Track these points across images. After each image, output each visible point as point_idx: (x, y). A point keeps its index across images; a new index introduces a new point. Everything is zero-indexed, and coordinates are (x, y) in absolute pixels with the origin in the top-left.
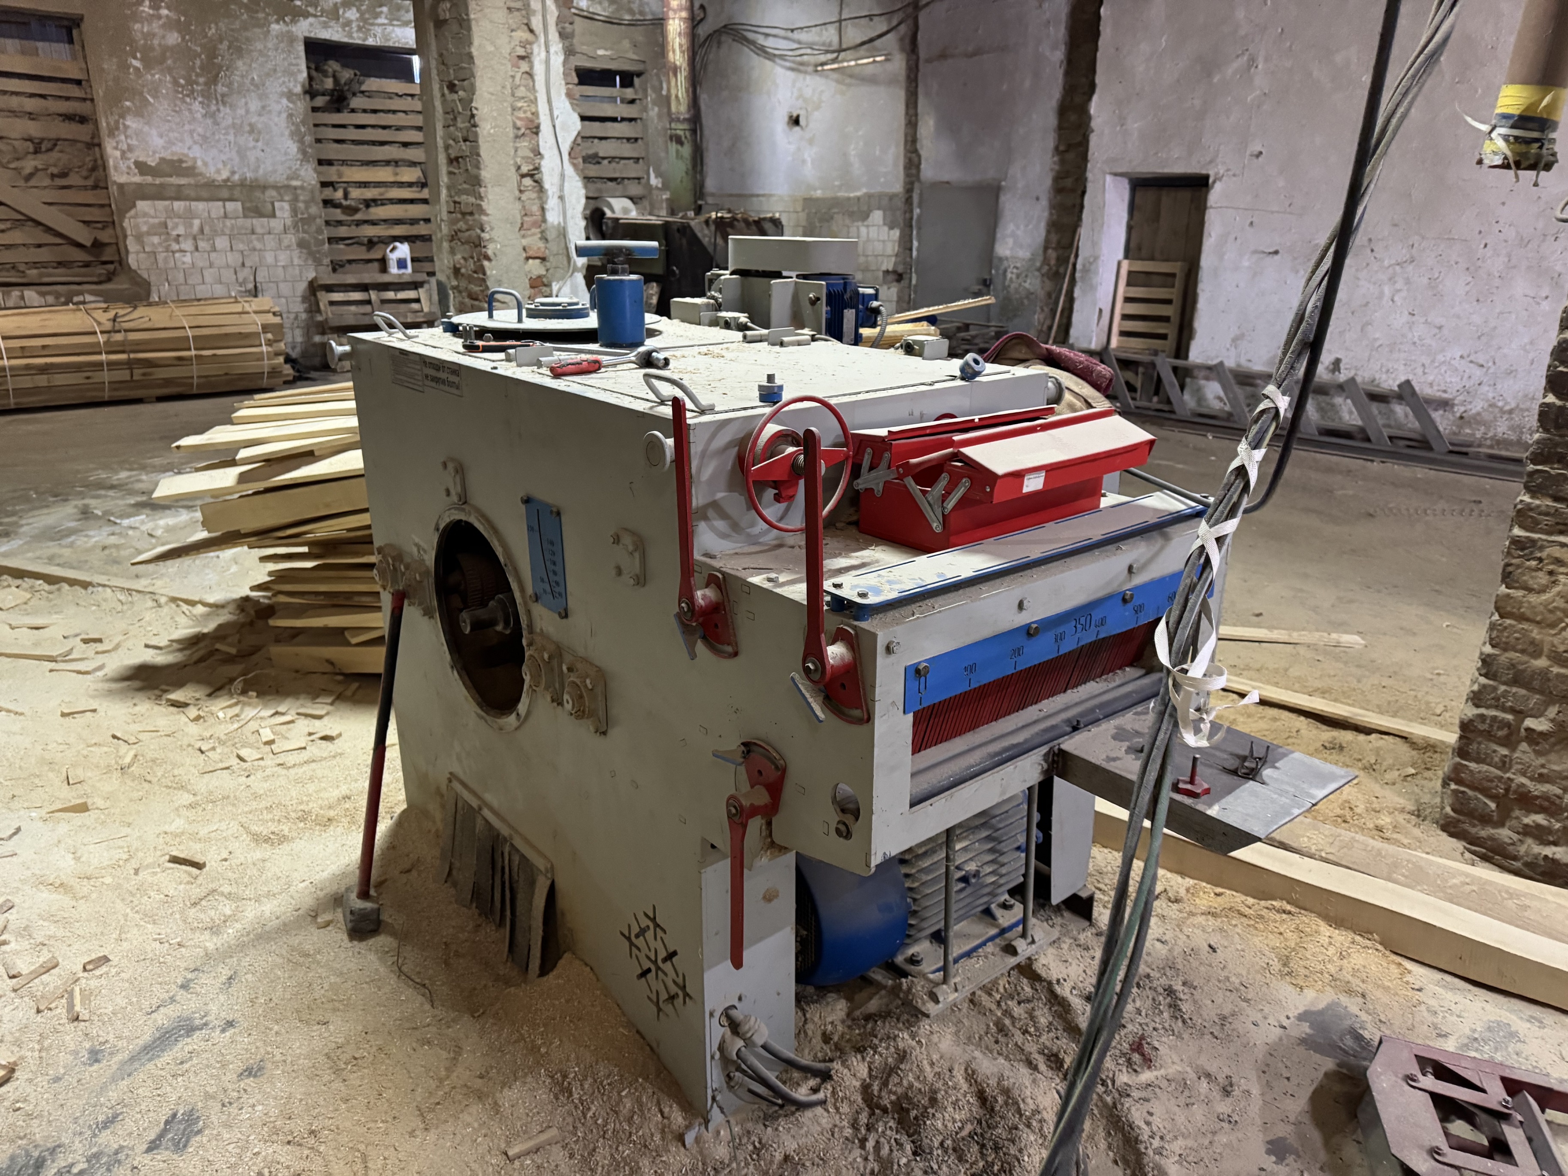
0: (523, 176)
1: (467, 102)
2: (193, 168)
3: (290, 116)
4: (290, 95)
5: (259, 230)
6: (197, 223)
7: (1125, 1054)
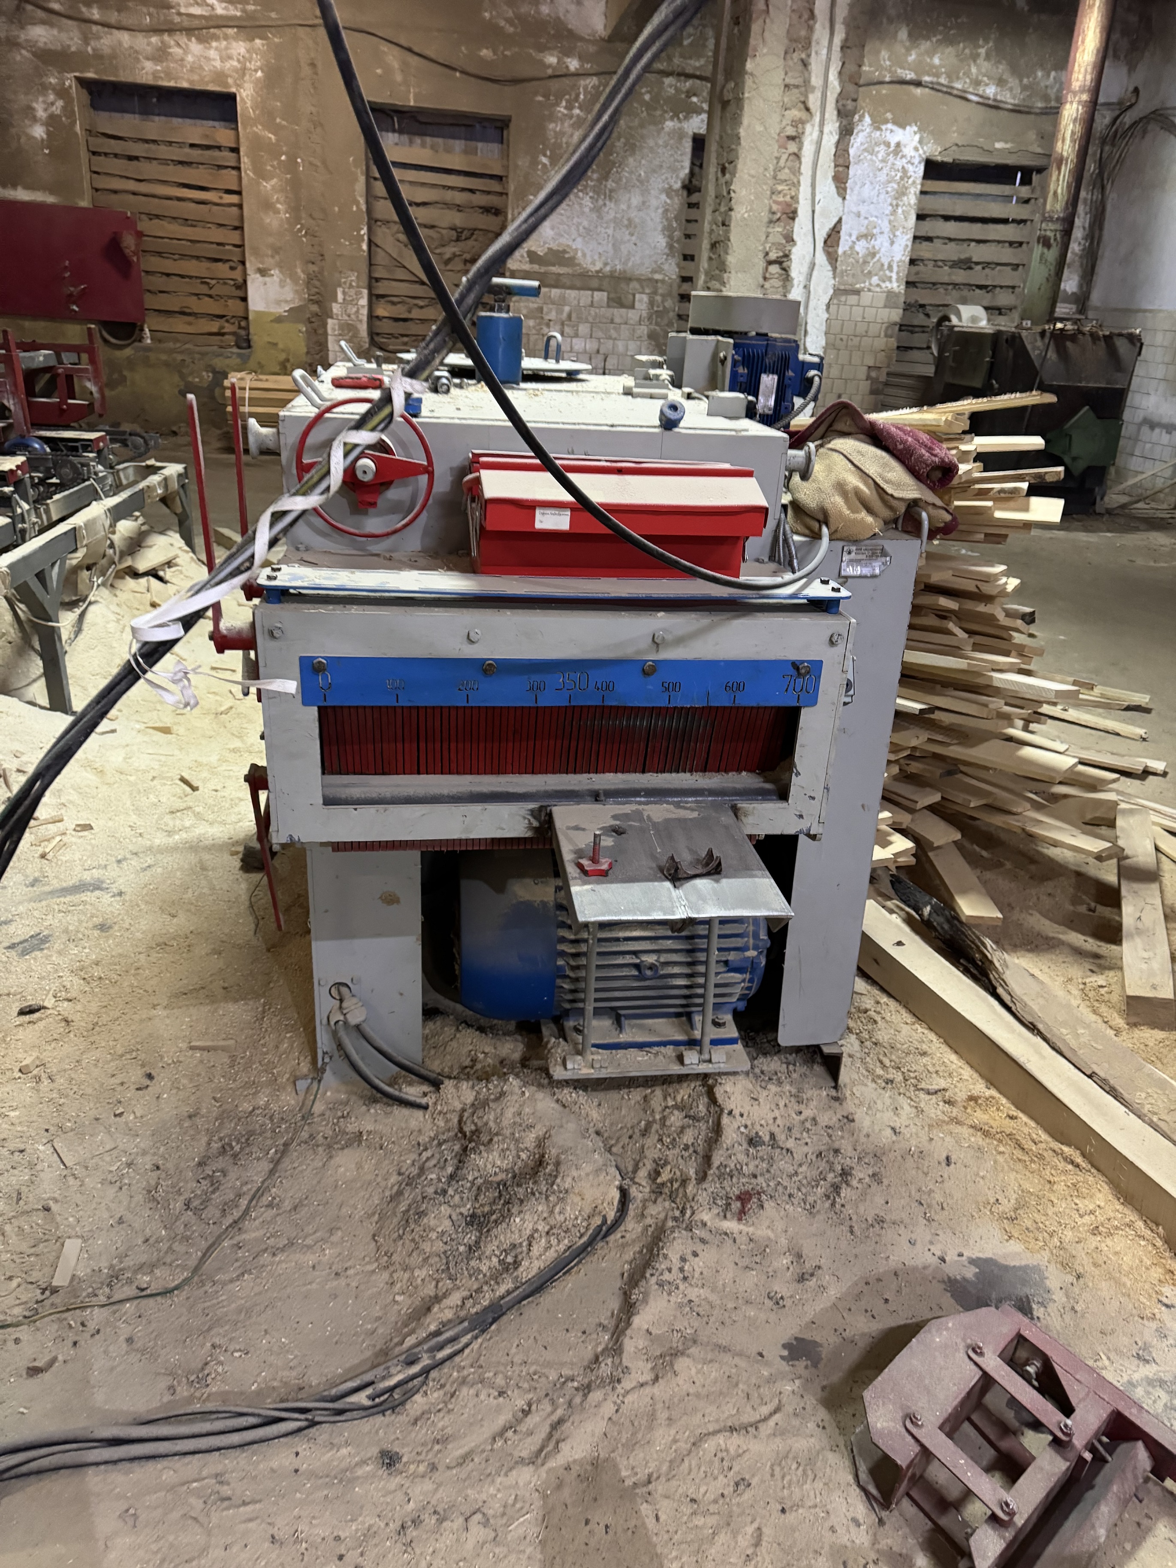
0: (770, 263)
1: (728, 184)
2: (573, 259)
3: (666, 211)
4: (669, 192)
5: (617, 320)
6: (567, 309)
7: (728, 1198)
